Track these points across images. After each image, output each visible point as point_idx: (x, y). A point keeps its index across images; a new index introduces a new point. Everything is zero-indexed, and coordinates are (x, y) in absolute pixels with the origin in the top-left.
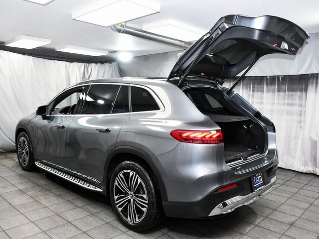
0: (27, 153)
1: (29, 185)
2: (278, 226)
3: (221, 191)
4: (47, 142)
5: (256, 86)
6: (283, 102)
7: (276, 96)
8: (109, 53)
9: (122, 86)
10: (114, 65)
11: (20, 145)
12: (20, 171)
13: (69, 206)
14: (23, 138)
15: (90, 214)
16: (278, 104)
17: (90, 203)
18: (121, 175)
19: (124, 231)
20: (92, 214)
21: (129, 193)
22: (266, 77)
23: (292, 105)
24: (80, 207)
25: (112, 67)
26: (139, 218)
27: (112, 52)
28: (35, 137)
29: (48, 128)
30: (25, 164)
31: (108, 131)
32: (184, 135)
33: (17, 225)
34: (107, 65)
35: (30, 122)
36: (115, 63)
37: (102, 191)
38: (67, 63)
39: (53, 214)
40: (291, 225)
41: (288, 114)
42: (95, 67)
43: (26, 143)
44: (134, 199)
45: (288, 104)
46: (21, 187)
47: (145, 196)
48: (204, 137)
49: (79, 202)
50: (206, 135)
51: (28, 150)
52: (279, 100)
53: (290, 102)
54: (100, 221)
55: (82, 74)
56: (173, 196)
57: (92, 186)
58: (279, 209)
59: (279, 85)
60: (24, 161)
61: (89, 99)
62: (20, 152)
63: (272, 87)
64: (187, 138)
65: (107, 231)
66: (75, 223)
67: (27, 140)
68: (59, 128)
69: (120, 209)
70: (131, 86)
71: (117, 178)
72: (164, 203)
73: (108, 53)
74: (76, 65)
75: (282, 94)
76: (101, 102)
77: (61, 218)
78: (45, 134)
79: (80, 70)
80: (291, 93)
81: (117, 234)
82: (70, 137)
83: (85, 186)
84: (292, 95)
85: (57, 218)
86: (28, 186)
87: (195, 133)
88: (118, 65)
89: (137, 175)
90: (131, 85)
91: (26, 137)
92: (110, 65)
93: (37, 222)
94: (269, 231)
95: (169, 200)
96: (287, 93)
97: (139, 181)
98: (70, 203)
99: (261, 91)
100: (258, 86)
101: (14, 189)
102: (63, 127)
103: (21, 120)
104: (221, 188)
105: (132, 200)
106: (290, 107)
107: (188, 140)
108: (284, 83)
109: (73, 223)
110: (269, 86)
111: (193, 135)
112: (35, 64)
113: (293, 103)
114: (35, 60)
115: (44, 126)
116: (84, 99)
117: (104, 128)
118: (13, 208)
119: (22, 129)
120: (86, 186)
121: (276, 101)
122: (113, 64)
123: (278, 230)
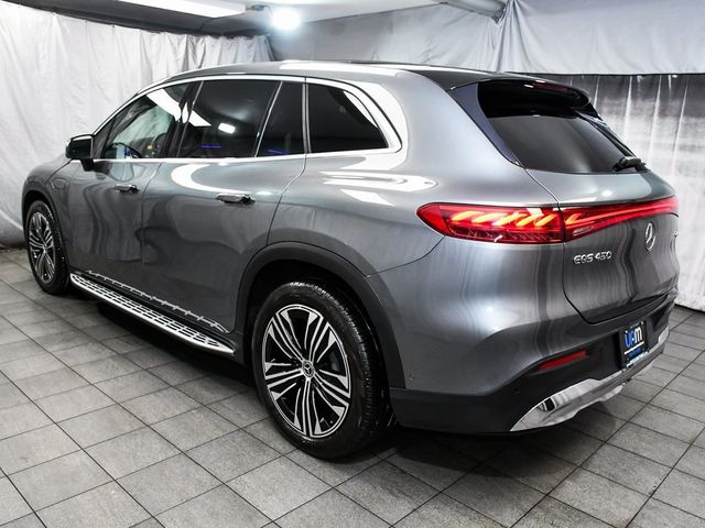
0: (50, 252)
1: (54, 329)
2: (660, 445)
3: (549, 369)
4: (99, 226)
5: (606, 100)
6: (670, 141)
7: (655, 125)
8: (247, 9)
9: (285, 83)
10: (260, 44)
11: (34, 232)
12: (34, 293)
13: (148, 383)
14: (40, 215)
15: (198, 405)
16: (658, 146)
17: (200, 376)
18: (285, 314)
19: (283, 451)
20: (204, 406)
21: (302, 361)
22: (635, 76)
23: (692, 149)
24: (175, 387)
25: (253, 48)
26: (324, 428)
27: (253, 8)
28: (67, 215)
29: (101, 192)
30: (46, 278)
31: (246, 201)
32: (457, 218)
33: (17, 430)
34: (242, 41)
35: (53, 175)
36: (263, 38)
37: (231, 351)
38: (146, 34)
39: (109, 402)
40: (691, 444)
41: (680, 171)
42: (213, 46)
43: (47, 229)
44: (313, 380)
45: (683, 148)
46: (35, 333)
47: (344, 380)
48: (512, 224)
49: (173, 375)
50: (520, 219)
51: (52, 245)
52: (660, 135)
53: (689, 141)
54: (224, 425)
55: (181, 63)
56: (418, 377)
57: (208, 339)
58: (655, 402)
59: (664, 99)
60: (45, 270)
61: (198, 121)
62: (34, 248)
63: (647, 104)
64: (463, 225)
65: (241, 452)
66: (162, 427)
67: (49, 219)
68: (123, 191)
69: (276, 396)
70: (310, 84)
71: (273, 319)
72: (394, 393)
73: (244, 11)
74: (166, 39)
75: (670, 121)
76: (227, 129)
77: (127, 414)
78: (93, 207)
79: (175, 52)
80: (693, 120)
81: (266, 459)
82: (153, 214)
83: (191, 339)
84: (696, 124)
85: (117, 414)
86: (51, 331)
87: (486, 213)
88: (270, 40)
89: (328, 325)
90: (309, 80)
91: (46, 214)
92: (250, 42)
93: (69, 423)
94: (639, 459)
95: (408, 387)
96: (682, 119)
97: (333, 339)
98: (151, 377)
99: (618, 113)
100: (611, 102)
101: (17, 337)
102: (134, 190)
103: (34, 172)
104: (547, 362)
105: (308, 379)
106: (688, 153)
107: (466, 231)
108: (677, 95)
109: (156, 427)
110: (639, 101)
111: (480, 218)
112: (64, 31)
113: (696, 144)
114: (65, 24)
115: (91, 188)
116: (184, 121)
117: (238, 193)
118: (10, 386)
119: (36, 194)
120: (193, 338)
121: (653, 139)
122: (256, 38)
123: (660, 457)
